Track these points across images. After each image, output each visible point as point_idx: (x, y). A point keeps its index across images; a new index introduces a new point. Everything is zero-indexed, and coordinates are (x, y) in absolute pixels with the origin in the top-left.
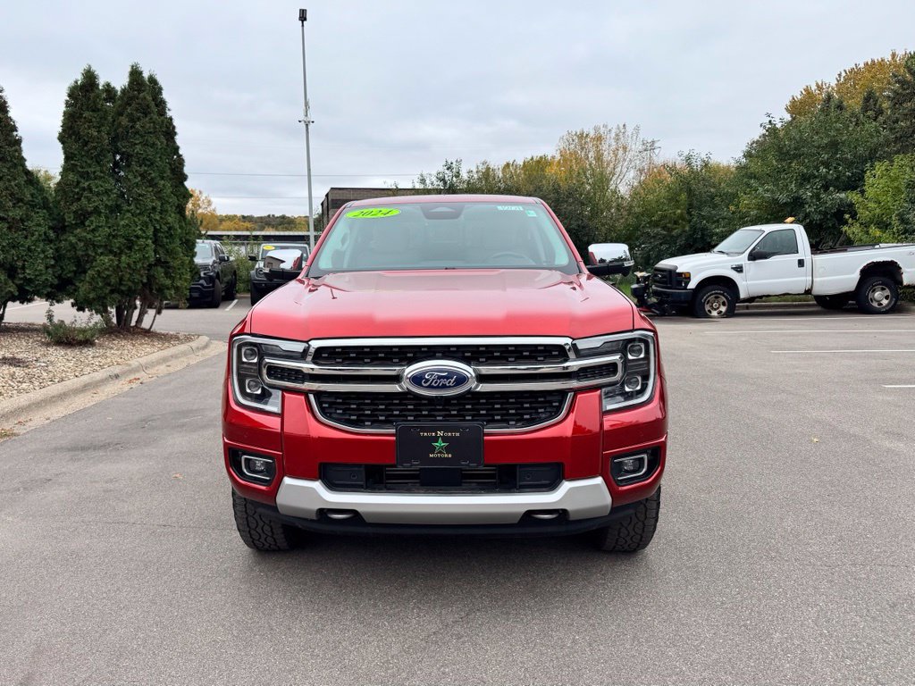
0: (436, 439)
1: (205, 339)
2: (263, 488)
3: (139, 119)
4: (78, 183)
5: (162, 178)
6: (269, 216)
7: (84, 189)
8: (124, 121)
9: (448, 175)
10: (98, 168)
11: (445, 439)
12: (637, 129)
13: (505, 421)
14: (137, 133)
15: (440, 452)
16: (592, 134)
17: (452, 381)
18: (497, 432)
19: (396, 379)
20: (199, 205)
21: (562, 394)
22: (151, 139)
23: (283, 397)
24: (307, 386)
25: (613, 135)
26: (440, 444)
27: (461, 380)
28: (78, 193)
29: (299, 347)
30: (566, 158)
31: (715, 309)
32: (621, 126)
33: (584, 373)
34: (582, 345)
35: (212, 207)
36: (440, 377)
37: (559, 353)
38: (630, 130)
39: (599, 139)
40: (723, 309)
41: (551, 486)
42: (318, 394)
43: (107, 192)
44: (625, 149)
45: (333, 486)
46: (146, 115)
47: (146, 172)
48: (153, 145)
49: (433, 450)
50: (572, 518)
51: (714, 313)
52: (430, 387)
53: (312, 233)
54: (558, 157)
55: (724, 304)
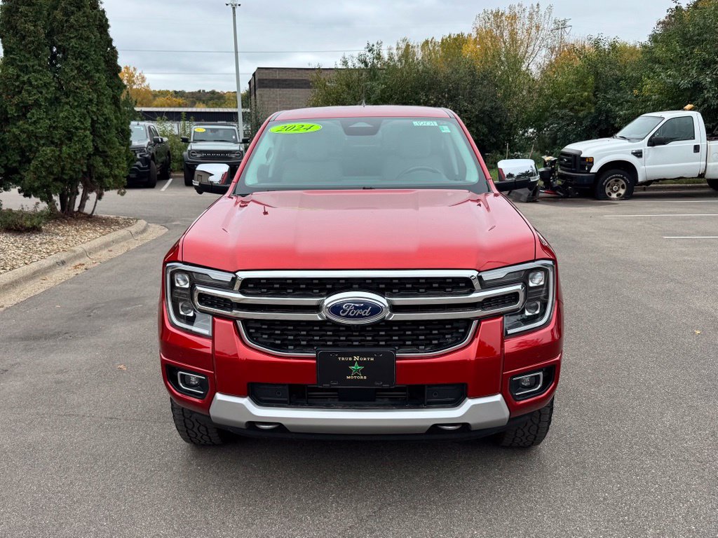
0: (353, 363)
1: (142, 223)
2: (197, 400)
3: (73, 13)
4: (18, 76)
5: (98, 71)
6: (200, 91)
7: (24, 83)
8: (59, 14)
9: (370, 57)
10: (36, 62)
11: (360, 363)
12: (550, 8)
13: (416, 345)
14: (72, 26)
15: (356, 375)
16: (507, 13)
17: (368, 311)
18: (408, 356)
19: (317, 308)
20: (133, 82)
21: (468, 322)
22: (86, 33)
23: (214, 322)
24: (235, 313)
25: (527, 14)
26: (356, 367)
27: (376, 310)
28: (18, 86)
29: (227, 277)
30: (481, 38)
31: (615, 192)
32: (535, 6)
33: (488, 302)
34: (487, 276)
35: (146, 83)
36: (356, 308)
37: (465, 285)
38: (543, 9)
39: (514, 18)
40: (622, 192)
41: (456, 403)
42: (245, 321)
43: (46, 85)
44: (538, 27)
45: (260, 401)
46: (79, 8)
47: (81, 65)
48: (88, 39)
49: (350, 372)
50: (473, 429)
51: (614, 196)
52: (348, 317)
53: (240, 110)
54: (474, 35)
55: (623, 187)
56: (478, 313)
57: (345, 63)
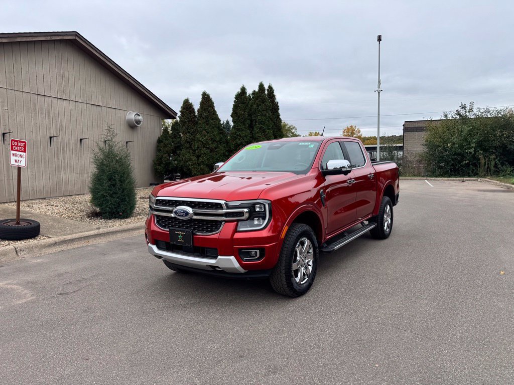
0: (179, 234)
3: (260, 105)
4: (236, 132)
6: (393, 136)
7: (238, 135)
8: (255, 106)
10: (244, 126)
11: (182, 235)
13: (203, 230)
14: (259, 111)
15: (180, 239)
17: (184, 214)
18: (200, 234)
19: (171, 212)
20: (354, 133)
21: (221, 222)
22: (264, 113)
26: (180, 236)
27: (187, 214)
28: (236, 137)
34: (231, 204)
35: (360, 134)
36: (181, 212)
42: (156, 216)
43: (246, 136)
45: (159, 248)
46: (263, 103)
47: (261, 127)
48: (265, 115)
49: (178, 238)
52: (179, 215)
53: (378, 146)
56: (224, 218)
57: (446, 116)
